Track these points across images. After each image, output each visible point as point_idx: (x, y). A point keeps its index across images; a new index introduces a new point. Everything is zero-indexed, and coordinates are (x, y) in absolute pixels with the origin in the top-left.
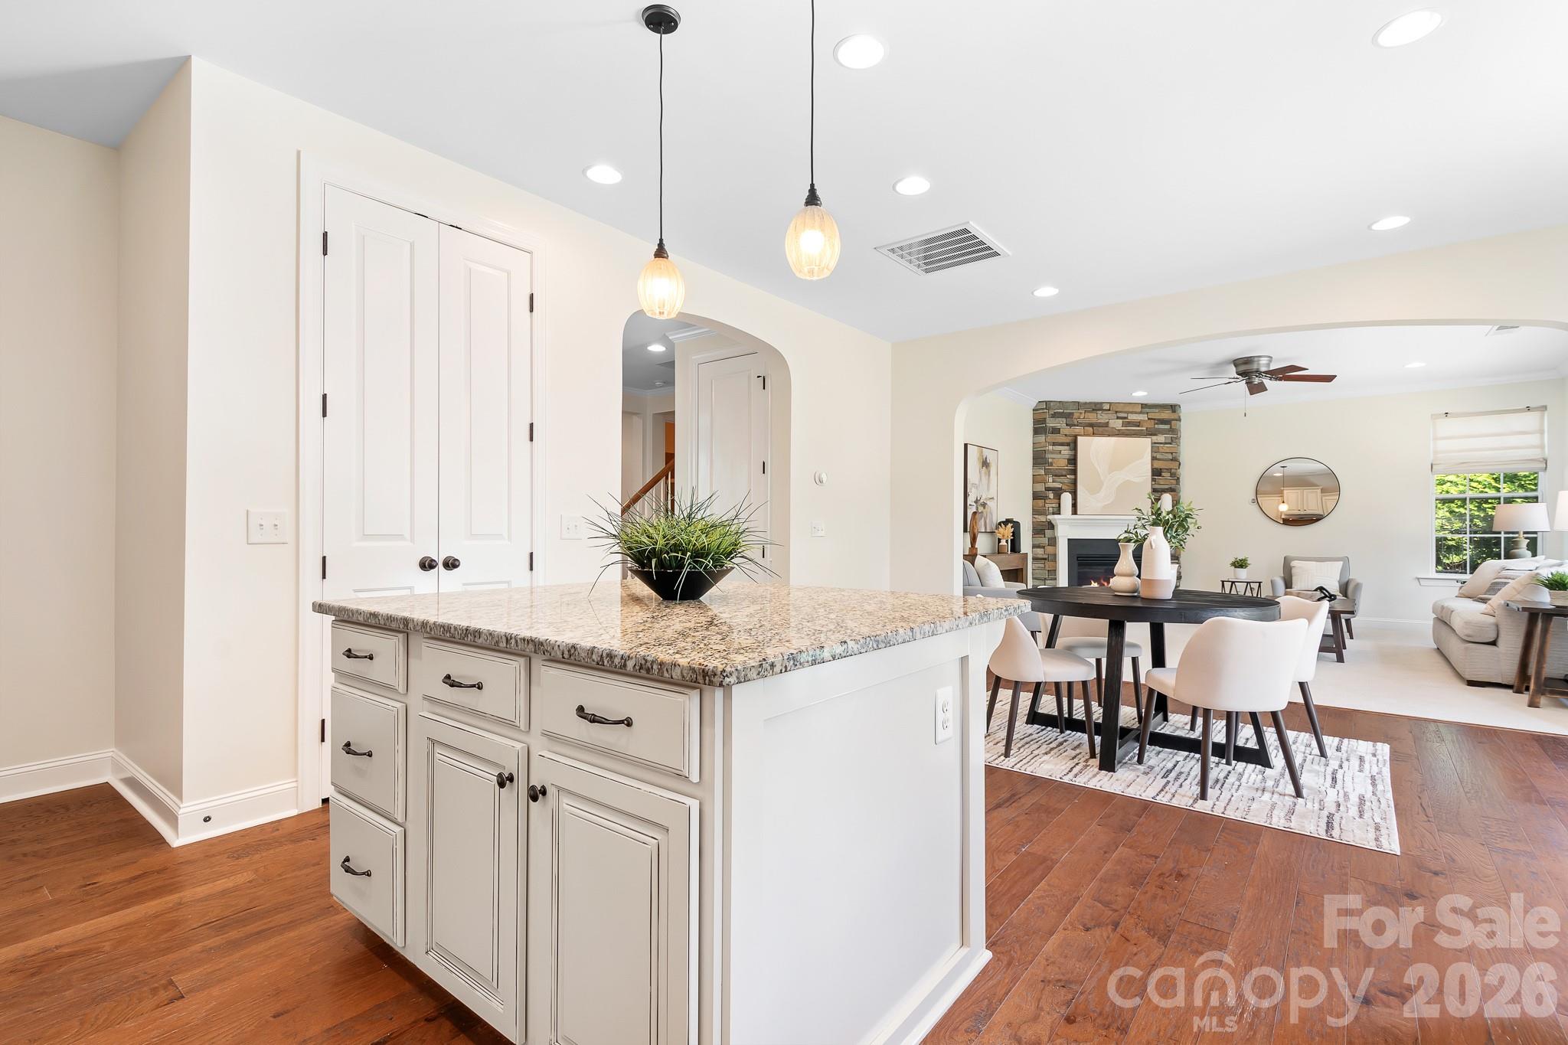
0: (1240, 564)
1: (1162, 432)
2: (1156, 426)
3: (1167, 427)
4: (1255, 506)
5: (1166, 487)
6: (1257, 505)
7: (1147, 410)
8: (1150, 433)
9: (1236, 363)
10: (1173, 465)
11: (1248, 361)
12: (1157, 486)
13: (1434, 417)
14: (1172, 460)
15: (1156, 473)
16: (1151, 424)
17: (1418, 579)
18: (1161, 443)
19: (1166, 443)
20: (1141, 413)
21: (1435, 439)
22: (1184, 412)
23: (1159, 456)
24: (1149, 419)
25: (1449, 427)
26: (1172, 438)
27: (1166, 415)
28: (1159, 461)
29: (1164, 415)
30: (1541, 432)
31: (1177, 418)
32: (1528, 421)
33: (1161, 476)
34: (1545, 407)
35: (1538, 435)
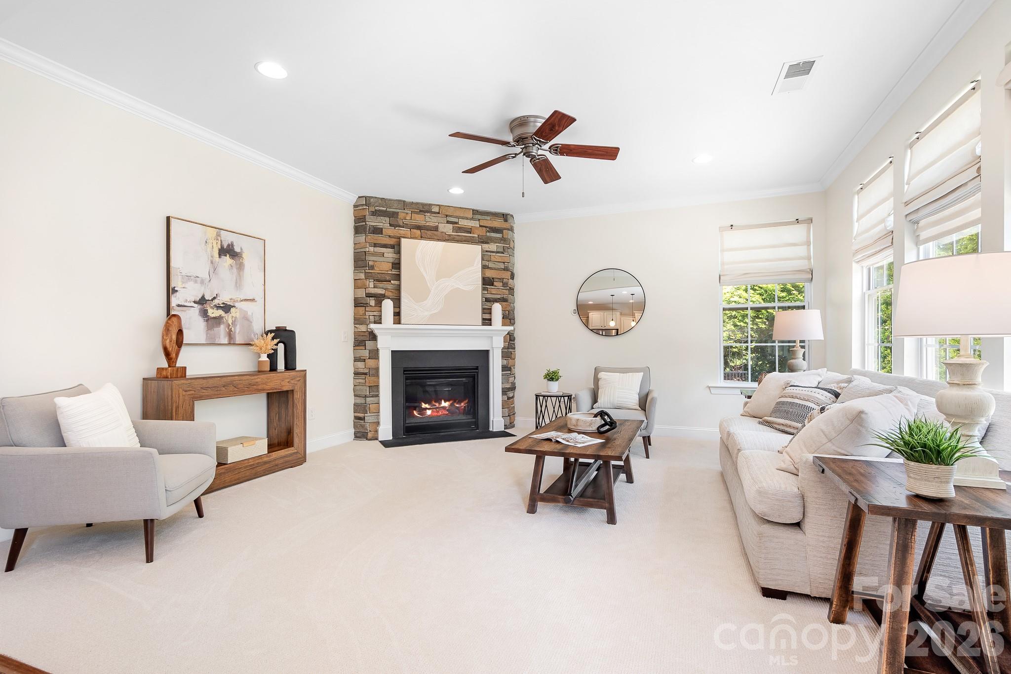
0: (552, 377)
1: (494, 240)
2: (488, 234)
3: (499, 235)
4: (576, 316)
5: (499, 297)
6: (578, 316)
7: (479, 217)
8: (483, 241)
10: (506, 275)
12: (487, 296)
13: (722, 229)
14: (505, 270)
15: (487, 282)
16: (482, 232)
17: (709, 388)
18: (493, 252)
19: (498, 252)
20: (472, 219)
21: (723, 251)
22: (518, 222)
23: (490, 265)
24: (481, 226)
25: (734, 239)
26: (505, 248)
27: (498, 223)
28: (493, 271)
29: (496, 224)
30: (808, 243)
31: (509, 227)
32: (797, 233)
33: (493, 285)
34: (811, 220)
35: (805, 247)
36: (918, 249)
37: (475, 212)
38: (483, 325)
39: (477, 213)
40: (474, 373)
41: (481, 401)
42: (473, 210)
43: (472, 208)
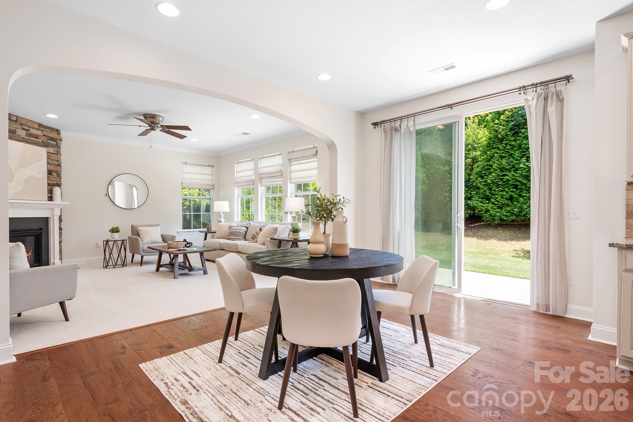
0: (115, 230)
1: (52, 146)
2: (48, 141)
3: (55, 143)
4: (107, 197)
5: (55, 183)
6: (108, 197)
7: (43, 129)
8: (45, 145)
9: (146, 116)
10: (57, 168)
11: (153, 116)
12: (50, 182)
13: (182, 163)
14: (58, 165)
15: (50, 173)
16: (44, 139)
17: (178, 232)
18: (51, 153)
19: (55, 154)
20: (38, 129)
21: (182, 173)
22: (63, 134)
23: (50, 162)
24: (43, 135)
25: (187, 168)
26: (58, 151)
27: (54, 135)
28: (51, 165)
29: (53, 135)
30: (213, 175)
31: (60, 139)
32: (208, 170)
33: (51, 175)
34: (213, 166)
35: (211, 176)
36: (261, 187)
37: (40, 125)
38: (48, 201)
39: (41, 126)
40: (39, 233)
41: (44, 251)
42: (39, 124)
43: (39, 122)
